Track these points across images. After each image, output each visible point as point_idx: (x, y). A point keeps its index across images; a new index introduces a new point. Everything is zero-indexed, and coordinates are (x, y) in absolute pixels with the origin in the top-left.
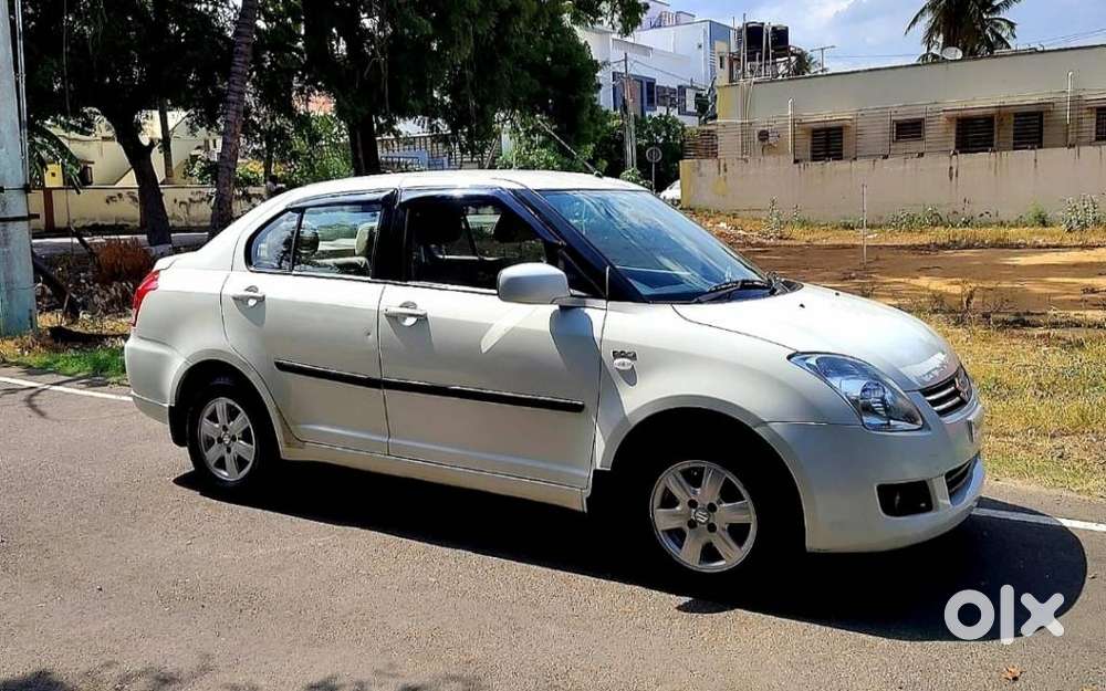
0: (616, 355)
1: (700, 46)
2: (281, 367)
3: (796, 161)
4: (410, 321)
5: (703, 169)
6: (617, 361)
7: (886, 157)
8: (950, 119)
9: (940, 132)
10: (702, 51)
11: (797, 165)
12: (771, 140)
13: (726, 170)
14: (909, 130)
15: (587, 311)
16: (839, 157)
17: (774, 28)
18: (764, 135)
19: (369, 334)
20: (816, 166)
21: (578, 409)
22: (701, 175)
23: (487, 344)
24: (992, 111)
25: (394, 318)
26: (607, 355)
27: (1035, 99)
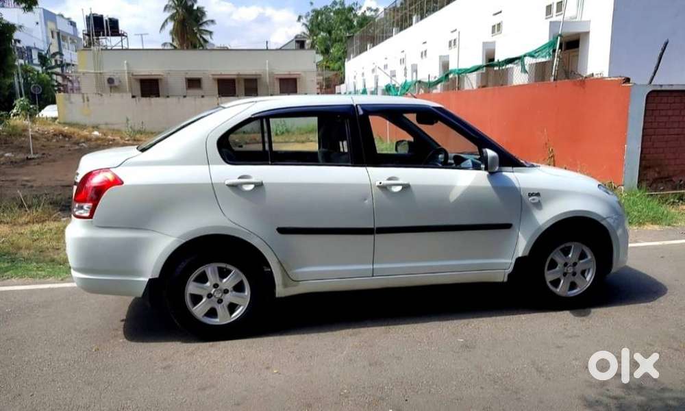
0: (531, 195)
1: (37, 23)
2: (282, 231)
3: (133, 97)
4: (398, 189)
5: (73, 100)
6: (530, 199)
7: (185, 97)
8: (214, 79)
9: (210, 86)
10: (39, 26)
11: (134, 99)
12: (116, 83)
13: (88, 100)
14: (194, 83)
15: (504, 173)
16: (158, 95)
17: (110, 19)
18: (111, 81)
19: (365, 200)
20: (145, 100)
21: (508, 226)
22: (71, 103)
23: (454, 196)
24: (235, 77)
25: (384, 188)
26: (525, 195)
27: (254, 72)
